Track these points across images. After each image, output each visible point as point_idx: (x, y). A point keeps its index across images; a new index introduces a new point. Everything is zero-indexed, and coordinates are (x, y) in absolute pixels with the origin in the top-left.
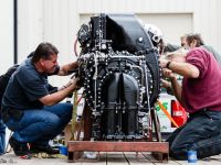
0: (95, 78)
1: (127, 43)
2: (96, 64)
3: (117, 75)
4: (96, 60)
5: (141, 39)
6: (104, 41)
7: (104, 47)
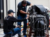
0: (33, 22)
1: (41, 13)
2: (33, 18)
3: (39, 21)
4: (33, 17)
5: (44, 12)
6: (35, 12)
7: (35, 14)
